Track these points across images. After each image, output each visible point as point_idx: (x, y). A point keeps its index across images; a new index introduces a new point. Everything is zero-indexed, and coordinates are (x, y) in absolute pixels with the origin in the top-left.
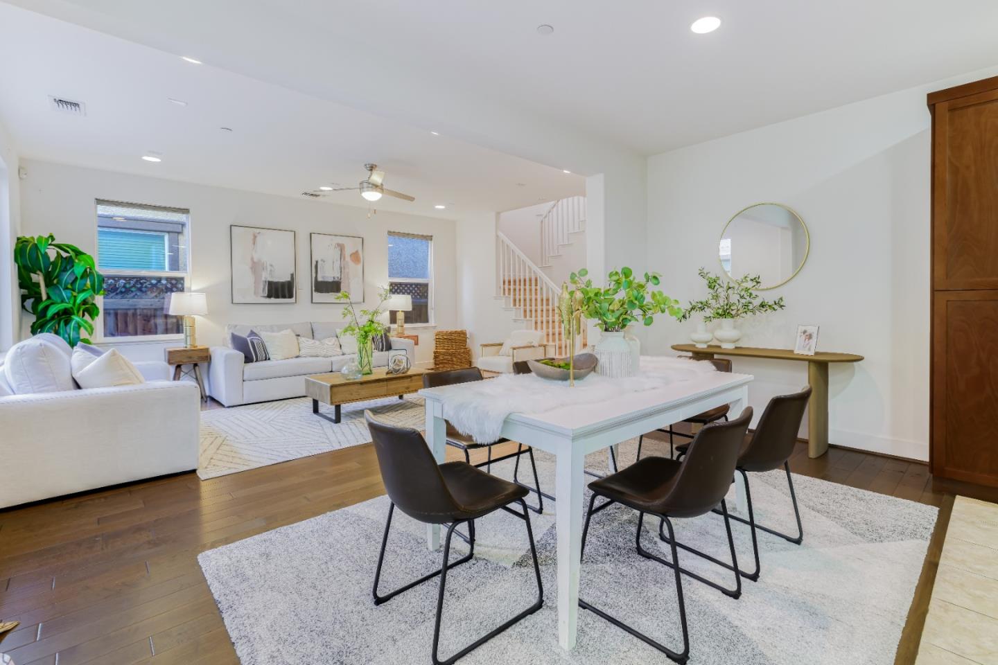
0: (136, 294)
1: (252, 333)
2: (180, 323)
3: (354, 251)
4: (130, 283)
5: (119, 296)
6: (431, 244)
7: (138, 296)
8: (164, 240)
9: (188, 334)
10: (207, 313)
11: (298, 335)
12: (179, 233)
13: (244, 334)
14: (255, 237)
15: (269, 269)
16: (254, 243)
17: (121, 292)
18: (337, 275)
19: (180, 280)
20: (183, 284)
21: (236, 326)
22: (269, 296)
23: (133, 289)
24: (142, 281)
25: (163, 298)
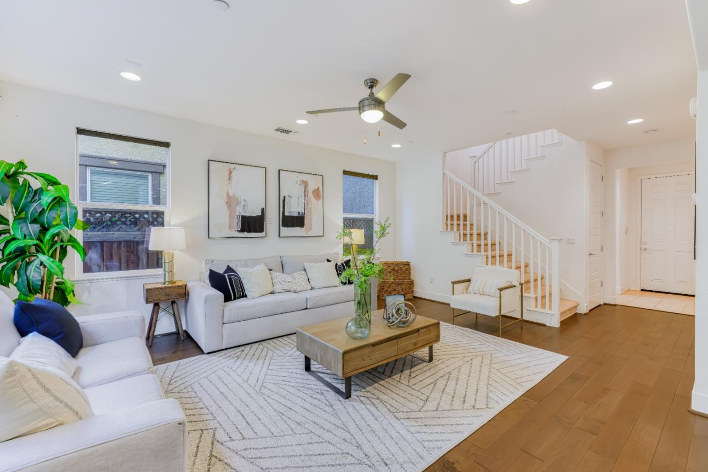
0: (121, 227)
1: (229, 269)
2: (160, 257)
3: (316, 188)
4: (115, 217)
5: (105, 229)
6: (377, 183)
7: (123, 229)
8: (148, 180)
9: (167, 270)
10: (185, 248)
11: (270, 270)
12: (160, 173)
13: (221, 270)
14: (231, 172)
15: (242, 205)
16: (230, 179)
17: (107, 226)
18: (301, 210)
19: (160, 214)
20: (163, 218)
21: (213, 261)
22: (242, 230)
23: (118, 223)
24: (126, 215)
25: (145, 231)
